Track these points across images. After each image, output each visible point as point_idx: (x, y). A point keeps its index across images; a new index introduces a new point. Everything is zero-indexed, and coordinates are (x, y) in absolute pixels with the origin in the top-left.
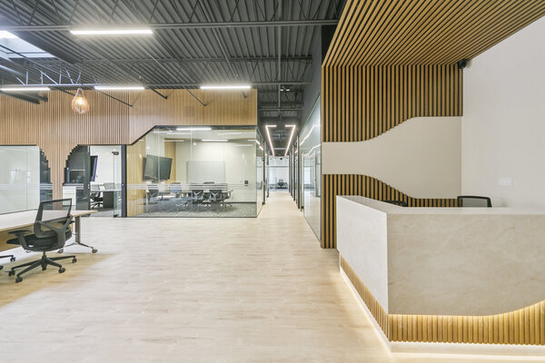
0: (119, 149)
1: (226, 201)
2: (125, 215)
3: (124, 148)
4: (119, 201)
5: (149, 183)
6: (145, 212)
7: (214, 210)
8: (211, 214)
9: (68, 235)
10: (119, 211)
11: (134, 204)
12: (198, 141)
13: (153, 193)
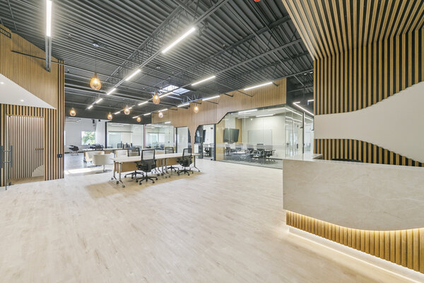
0: (213, 126)
1: (271, 157)
2: (215, 160)
3: (215, 125)
4: (213, 153)
5: (226, 143)
6: (225, 159)
7: (260, 162)
8: (258, 164)
9: (191, 162)
10: (213, 158)
11: (220, 155)
12: (254, 117)
13: (228, 149)
